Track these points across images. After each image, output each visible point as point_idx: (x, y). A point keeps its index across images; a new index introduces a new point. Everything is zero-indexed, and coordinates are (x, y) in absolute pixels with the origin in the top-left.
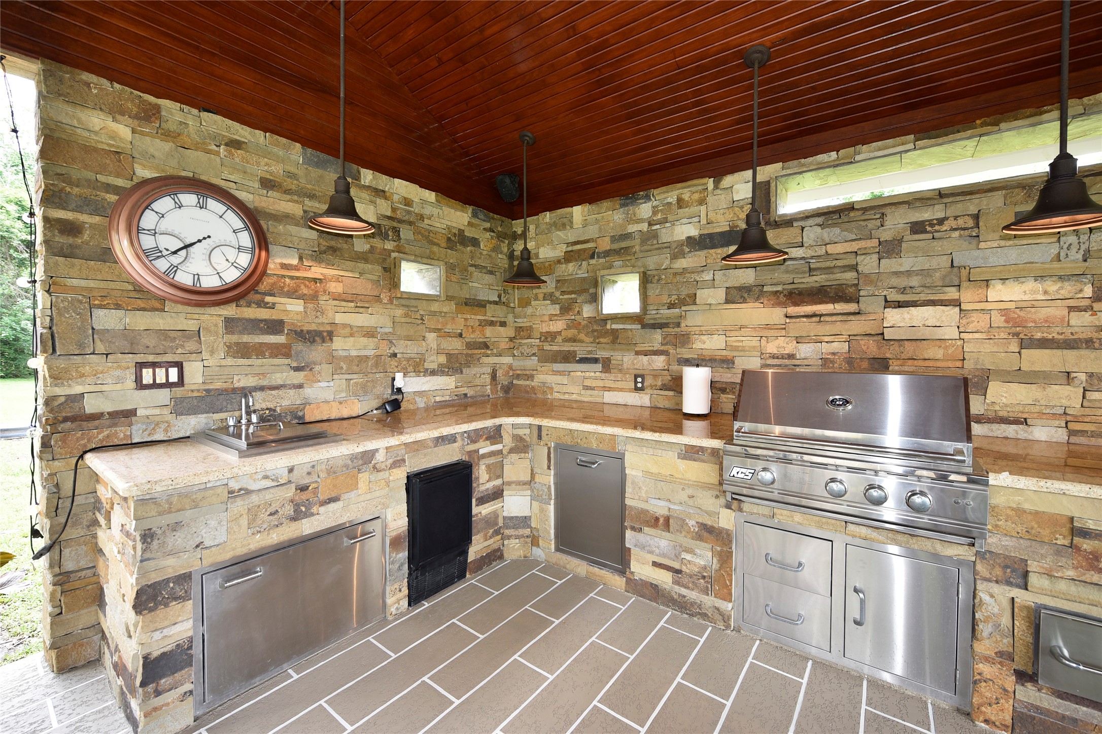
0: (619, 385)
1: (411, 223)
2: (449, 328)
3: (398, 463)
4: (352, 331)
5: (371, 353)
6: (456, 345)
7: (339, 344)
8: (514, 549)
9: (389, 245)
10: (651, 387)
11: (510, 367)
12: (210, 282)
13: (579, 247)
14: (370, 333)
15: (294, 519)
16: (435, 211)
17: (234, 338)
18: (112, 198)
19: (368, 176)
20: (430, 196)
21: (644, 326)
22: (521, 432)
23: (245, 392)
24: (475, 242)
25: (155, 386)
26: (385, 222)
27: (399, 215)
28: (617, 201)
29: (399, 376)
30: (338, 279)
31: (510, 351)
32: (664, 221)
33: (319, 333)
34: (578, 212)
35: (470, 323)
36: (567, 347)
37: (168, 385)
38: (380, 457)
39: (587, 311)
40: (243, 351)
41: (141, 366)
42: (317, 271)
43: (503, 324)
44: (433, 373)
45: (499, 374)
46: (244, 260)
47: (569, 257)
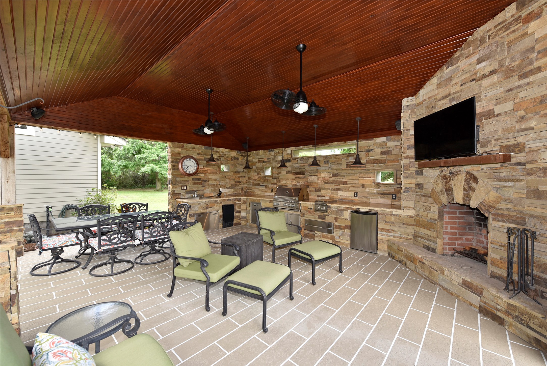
0: (268, 191)
1: (223, 157)
2: (231, 178)
3: (221, 203)
4: (212, 180)
5: (215, 184)
6: (233, 182)
7: (210, 182)
8: (243, 223)
9: (219, 162)
10: (274, 191)
11: (247, 187)
12: (191, 173)
13: (261, 160)
14: (215, 180)
15: (206, 209)
16: (228, 153)
17: (194, 182)
18: (179, 160)
19: (215, 149)
20: (227, 150)
21: (273, 178)
22: (244, 200)
23: (196, 191)
24: (238, 159)
25: (183, 189)
26: (218, 157)
27: (221, 155)
28: (268, 150)
29: (221, 189)
30: (209, 170)
31: (246, 183)
32: (276, 156)
33: (206, 180)
34: (261, 152)
35: (236, 177)
36: (259, 182)
37: (185, 189)
38: (218, 201)
39: (262, 174)
40: (195, 184)
41: (182, 186)
42: (206, 169)
43: (245, 177)
44: (228, 188)
45: (244, 189)
46: (196, 168)
47: (259, 162)
